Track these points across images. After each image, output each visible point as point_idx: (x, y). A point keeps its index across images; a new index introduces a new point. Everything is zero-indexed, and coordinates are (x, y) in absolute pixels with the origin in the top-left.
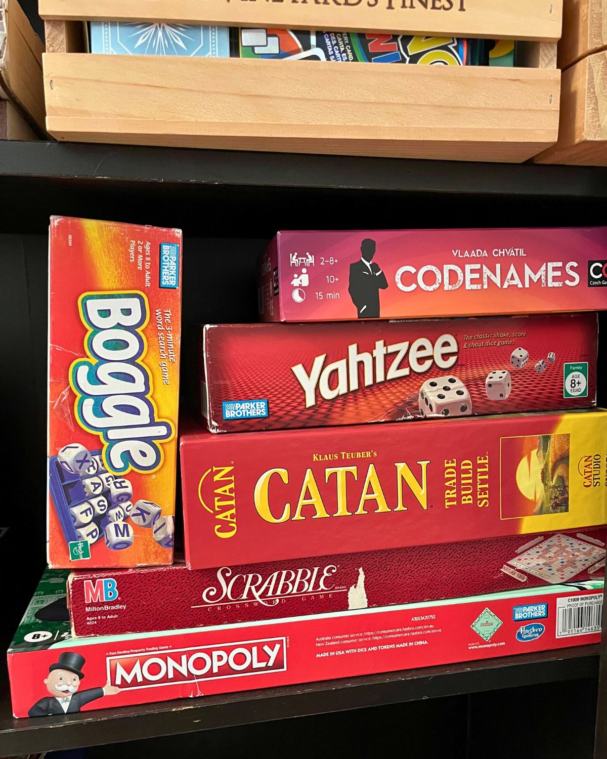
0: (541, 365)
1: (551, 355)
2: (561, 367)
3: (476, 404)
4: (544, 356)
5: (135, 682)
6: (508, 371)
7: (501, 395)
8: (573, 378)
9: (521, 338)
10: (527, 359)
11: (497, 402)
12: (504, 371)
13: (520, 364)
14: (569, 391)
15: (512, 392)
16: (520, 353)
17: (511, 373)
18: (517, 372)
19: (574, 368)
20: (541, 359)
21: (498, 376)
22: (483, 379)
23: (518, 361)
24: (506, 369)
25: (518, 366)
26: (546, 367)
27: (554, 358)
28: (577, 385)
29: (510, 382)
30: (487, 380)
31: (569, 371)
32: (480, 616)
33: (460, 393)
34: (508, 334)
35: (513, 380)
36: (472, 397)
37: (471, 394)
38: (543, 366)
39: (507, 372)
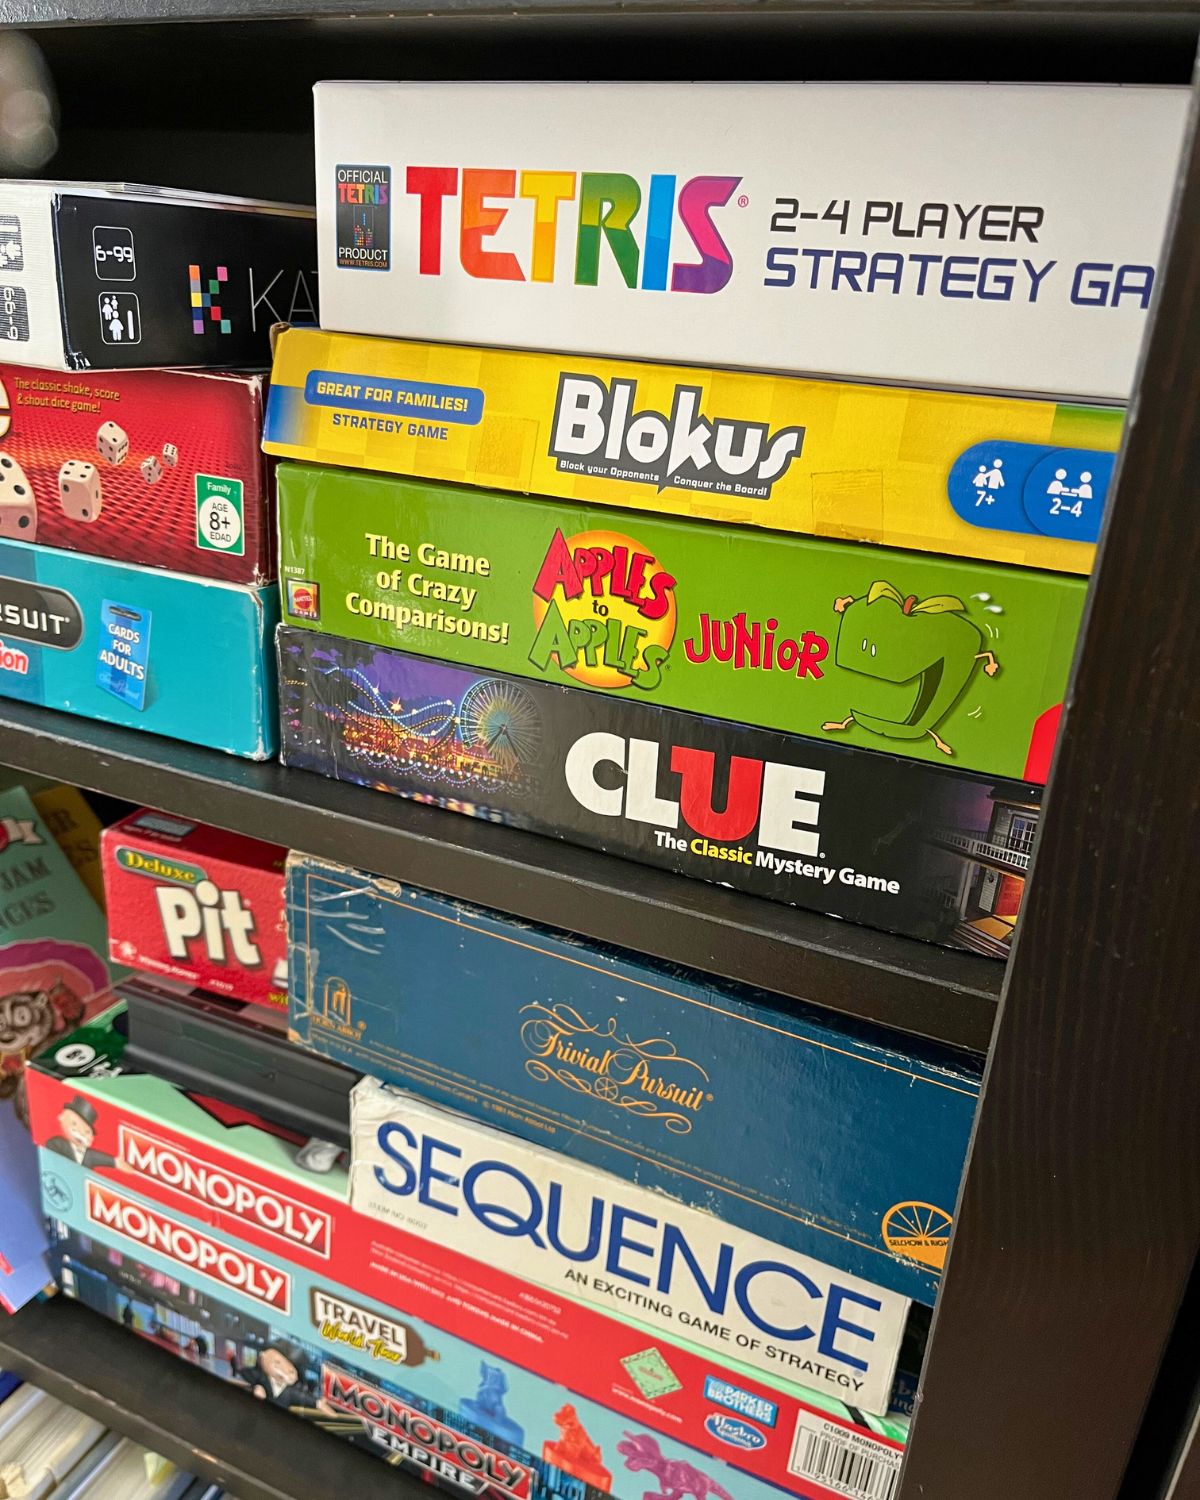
0: (152, 467)
1: (170, 450)
2: (189, 478)
3: (44, 519)
4: (156, 450)
5: (147, 1171)
6: (96, 466)
7: (85, 512)
8: (214, 510)
9: (111, 402)
10: (126, 449)
11: (77, 523)
12: (89, 464)
13: (115, 455)
14: (207, 537)
15: (104, 509)
16: (111, 433)
17: (100, 471)
18: (111, 473)
19: (215, 488)
20: (151, 455)
21: (77, 472)
22: (54, 473)
23: (111, 449)
24: (91, 461)
25: (110, 459)
26: (162, 474)
27: (175, 457)
28: (222, 525)
29: (100, 489)
30: (62, 477)
31: (206, 494)
32: (641, 1354)
33: (19, 490)
34: (87, 389)
35: (104, 486)
36: (39, 504)
37: (37, 496)
38: (155, 470)
39: (93, 468)
